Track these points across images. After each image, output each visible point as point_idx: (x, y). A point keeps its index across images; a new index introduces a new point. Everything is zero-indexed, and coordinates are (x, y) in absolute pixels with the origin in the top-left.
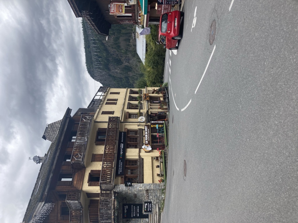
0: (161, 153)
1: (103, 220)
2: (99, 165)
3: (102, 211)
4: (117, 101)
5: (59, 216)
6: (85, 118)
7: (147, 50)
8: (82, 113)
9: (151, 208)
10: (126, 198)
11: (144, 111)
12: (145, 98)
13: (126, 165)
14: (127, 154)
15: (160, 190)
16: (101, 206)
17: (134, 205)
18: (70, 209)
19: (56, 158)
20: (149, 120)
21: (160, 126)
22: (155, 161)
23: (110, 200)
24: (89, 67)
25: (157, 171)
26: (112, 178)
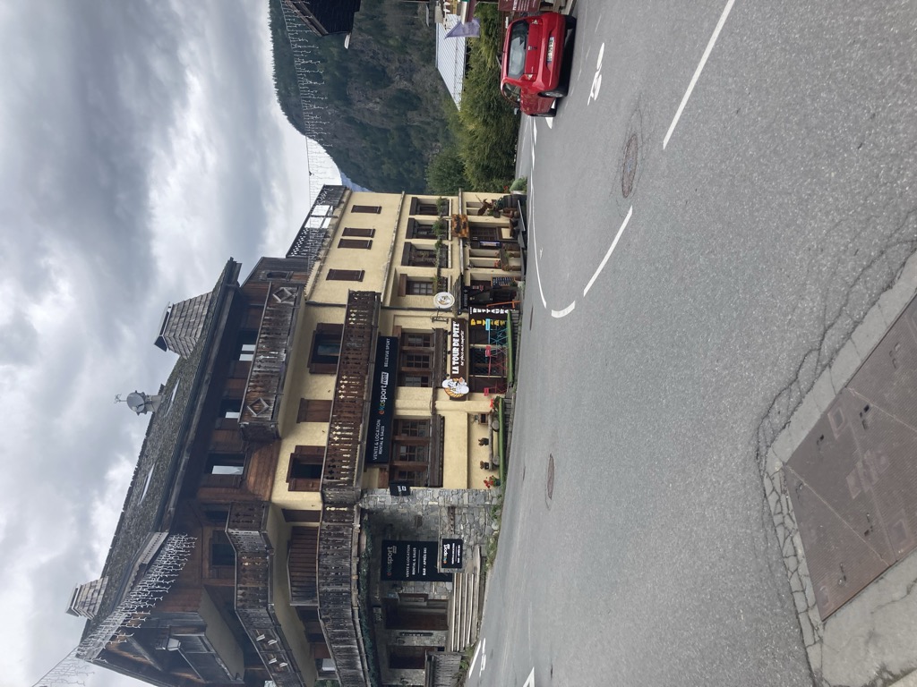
0: (495, 403)
1: (328, 585)
2: (319, 434)
3: (324, 561)
4: (372, 236)
5: (207, 566)
6: (281, 294)
7: (467, 67)
8: (270, 275)
9: (461, 557)
10: (391, 525)
11: (452, 273)
12: (458, 230)
13: (396, 433)
14: (400, 403)
15: (486, 507)
16: (324, 548)
17: (413, 544)
18: (237, 551)
19: (198, 408)
20: (466, 305)
21: (496, 323)
22: (476, 426)
23: (347, 531)
24: (283, 92)
25: (483, 454)
26: (356, 470)
